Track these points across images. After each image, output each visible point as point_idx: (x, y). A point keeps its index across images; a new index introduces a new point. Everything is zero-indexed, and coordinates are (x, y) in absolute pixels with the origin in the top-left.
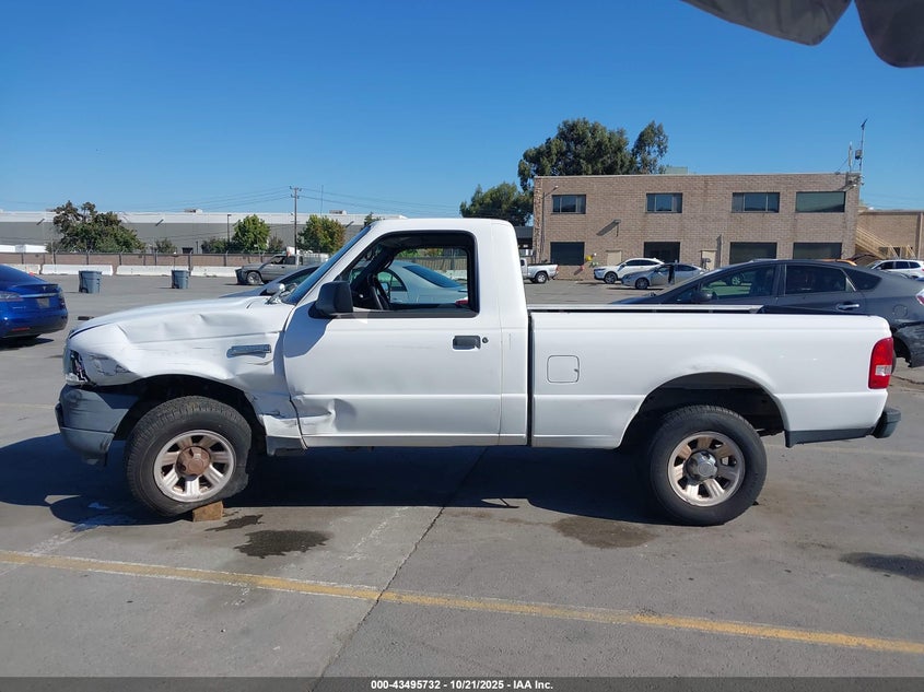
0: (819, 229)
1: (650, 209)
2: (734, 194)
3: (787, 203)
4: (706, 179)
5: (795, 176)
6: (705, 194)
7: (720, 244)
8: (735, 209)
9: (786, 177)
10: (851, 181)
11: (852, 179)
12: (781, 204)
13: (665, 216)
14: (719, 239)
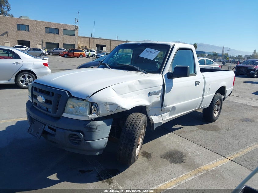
0: (70, 40)
1: (19, 29)
2: (46, 28)
3: (61, 32)
4: (37, 22)
5: (62, 24)
6: (37, 26)
7: (42, 42)
8: (46, 32)
9: (60, 24)
10: (77, 28)
11: (77, 27)
12: (59, 32)
13: (24, 32)
14: (42, 41)
